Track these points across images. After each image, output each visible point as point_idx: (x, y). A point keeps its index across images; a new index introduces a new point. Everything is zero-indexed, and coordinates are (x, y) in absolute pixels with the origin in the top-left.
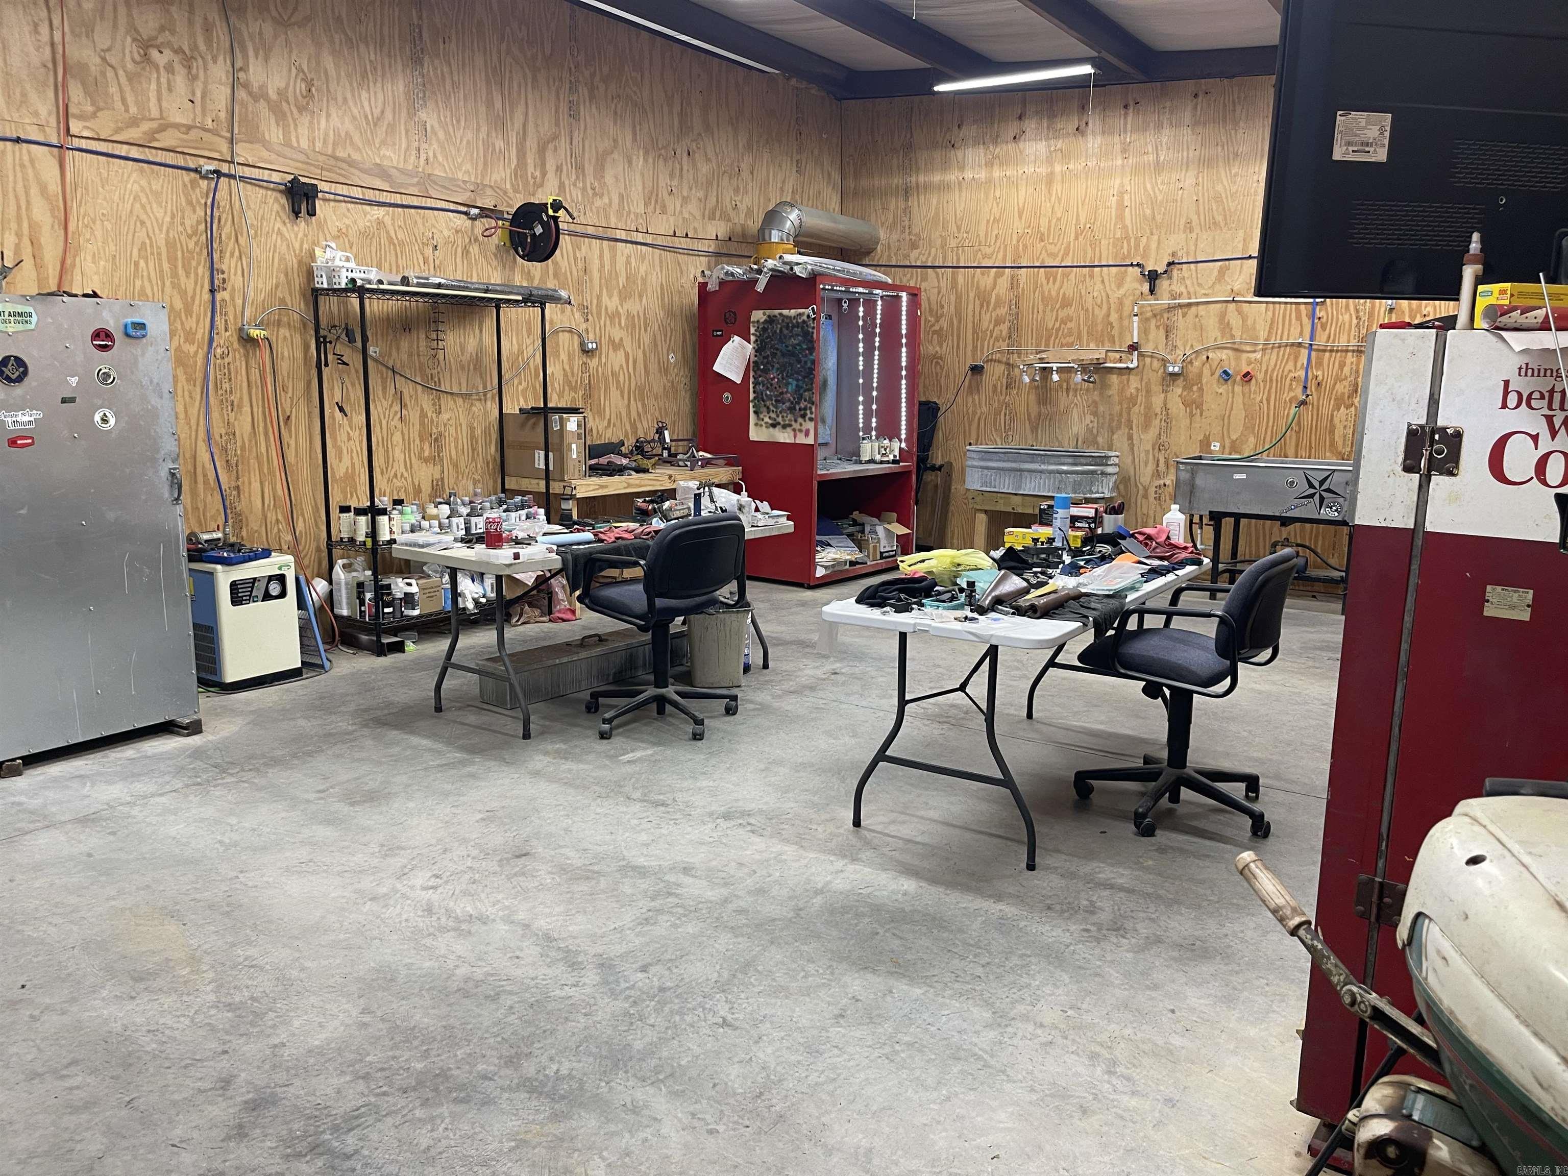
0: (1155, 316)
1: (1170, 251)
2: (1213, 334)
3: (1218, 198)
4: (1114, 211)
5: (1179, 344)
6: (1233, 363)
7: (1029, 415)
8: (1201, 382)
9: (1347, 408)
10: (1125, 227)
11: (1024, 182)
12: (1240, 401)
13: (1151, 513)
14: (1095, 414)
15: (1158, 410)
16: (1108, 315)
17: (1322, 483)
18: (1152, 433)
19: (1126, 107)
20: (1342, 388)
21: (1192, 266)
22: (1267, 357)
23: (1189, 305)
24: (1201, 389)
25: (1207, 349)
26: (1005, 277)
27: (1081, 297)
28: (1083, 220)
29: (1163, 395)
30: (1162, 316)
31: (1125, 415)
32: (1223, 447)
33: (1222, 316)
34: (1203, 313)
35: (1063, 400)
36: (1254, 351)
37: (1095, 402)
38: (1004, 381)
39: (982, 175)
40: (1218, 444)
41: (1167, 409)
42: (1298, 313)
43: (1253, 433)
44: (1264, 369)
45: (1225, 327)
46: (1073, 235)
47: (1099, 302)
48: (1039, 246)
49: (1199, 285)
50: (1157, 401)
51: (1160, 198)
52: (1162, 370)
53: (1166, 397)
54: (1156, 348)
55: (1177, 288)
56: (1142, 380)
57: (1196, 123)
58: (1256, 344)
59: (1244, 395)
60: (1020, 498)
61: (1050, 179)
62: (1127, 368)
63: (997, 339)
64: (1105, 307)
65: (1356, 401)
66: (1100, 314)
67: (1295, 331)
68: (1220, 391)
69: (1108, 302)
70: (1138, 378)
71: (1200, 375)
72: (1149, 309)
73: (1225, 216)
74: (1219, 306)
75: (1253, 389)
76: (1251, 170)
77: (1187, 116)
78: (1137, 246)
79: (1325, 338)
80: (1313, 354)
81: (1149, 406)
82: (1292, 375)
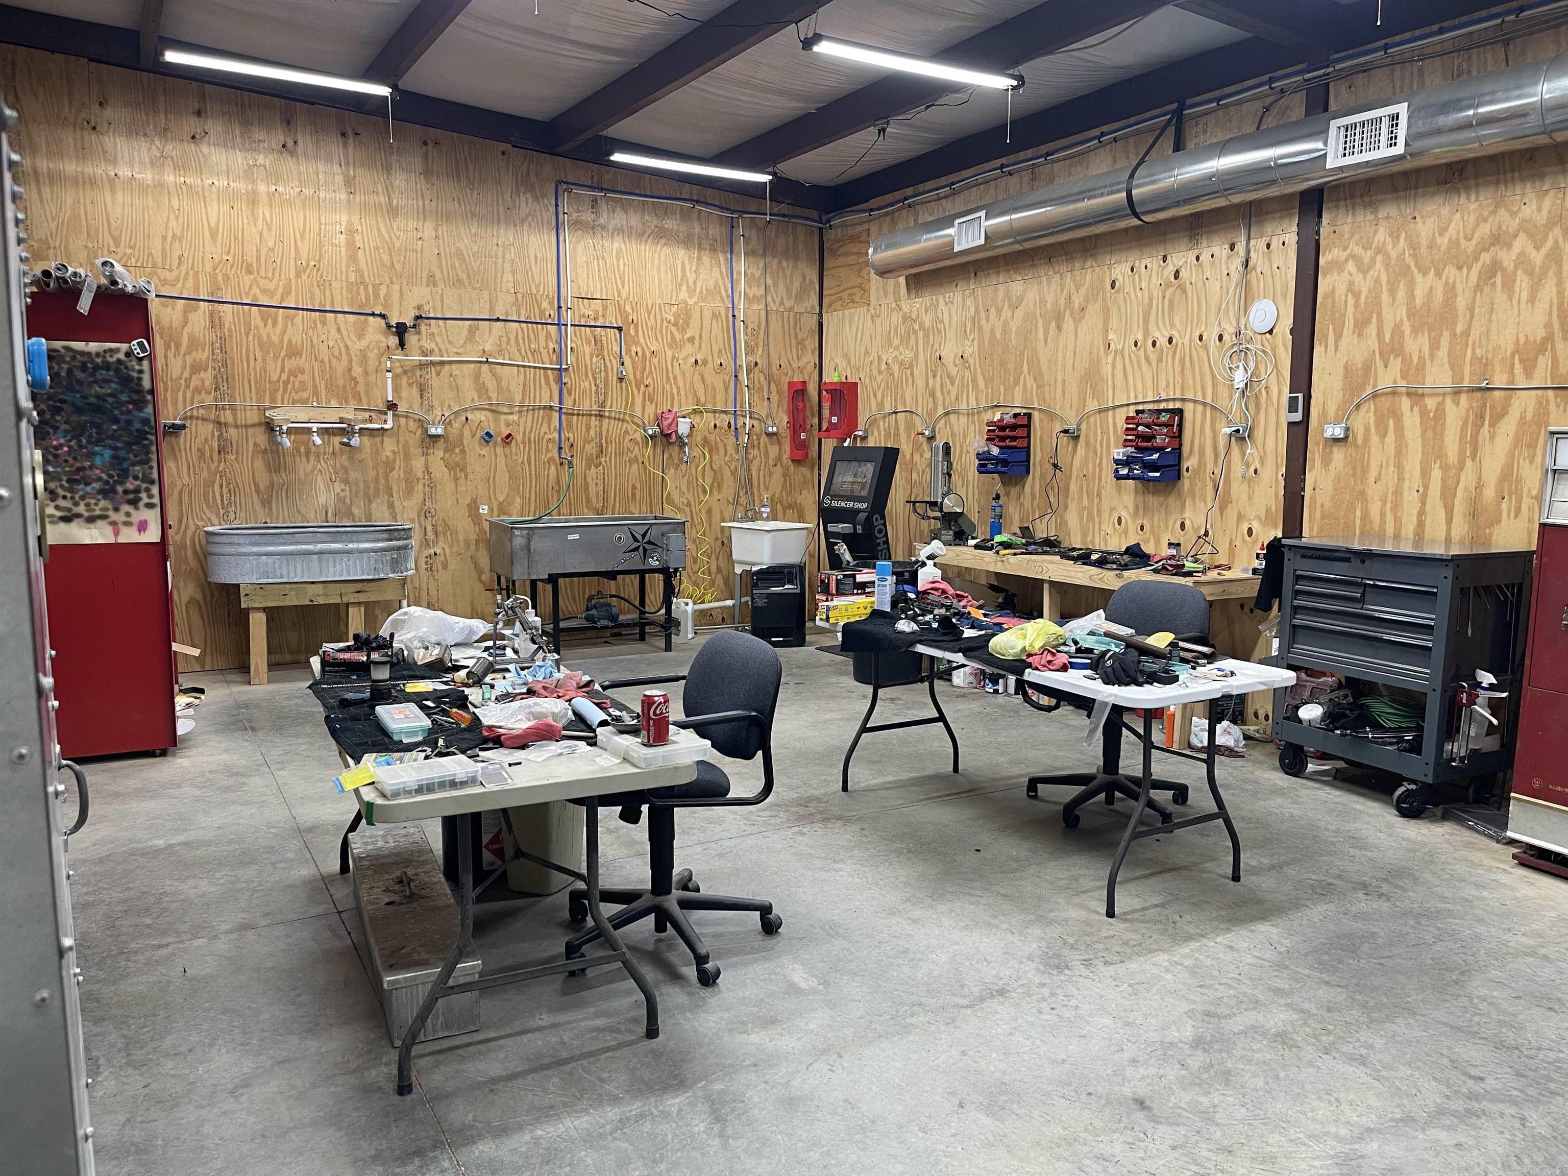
0: (405, 372)
1: (415, 304)
2: (470, 396)
3: (459, 254)
4: (343, 250)
5: (435, 403)
6: (492, 425)
7: (256, 485)
8: (462, 444)
9: (597, 466)
10: (358, 271)
11: (214, 196)
12: (503, 461)
13: (424, 586)
14: (346, 481)
15: (420, 475)
16: (350, 369)
17: (644, 536)
18: (417, 498)
19: (343, 135)
20: (591, 449)
21: (441, 322)
22: (523, 419)
23: (442, 363)
24: (463, 451)
25: (466, 410)
26: (200, 312)
27: (312, 346)
28: (304, 255)
29: (423, 459)
30: (414, 374)
31: (382, 481)
32: (491, 510)
33: (477, 376)
34: (457, 372)
35: (303, 467)
36: (512, 413)
37: (343, 467)
38: (216, 445)
39: (148, 176)
40: (486, 507)
41: (429, 473)
42: (547, 377)
43: (518, 493)
44: (522, 431)
45: (481, 389)
46: (293, 271)
47: (337, 353)
48: (247, 279)
49: (450, 343)
50: (418, 464)
51: (397, 245)
52: (419, 432)
53: (427, 460)
54: (411, 407)
55: (427, 345)
56: (398, 442)
57: (427, 173)
58: (512, 406)
59: (506, 456)
60: (321, 586)
61: (253, 199)
62: (382, 429)
63: (198, 391)
64: (344, 357)
65: (603, 460)
66: (340, 367)
67: (546, 395)
68: (483, 453)
69: (348, 354)
70: (393, 440)
71: (461, 436)
72: (398, 364)
73: (468, 275)
74: (472, 366)
75: (514, 450)
76: (489, 232)
77: (416, 161)
78: (376, 294)
79: (571, 402)
80: (563, 417)
81: (409, 471)
82: (547, 436)
